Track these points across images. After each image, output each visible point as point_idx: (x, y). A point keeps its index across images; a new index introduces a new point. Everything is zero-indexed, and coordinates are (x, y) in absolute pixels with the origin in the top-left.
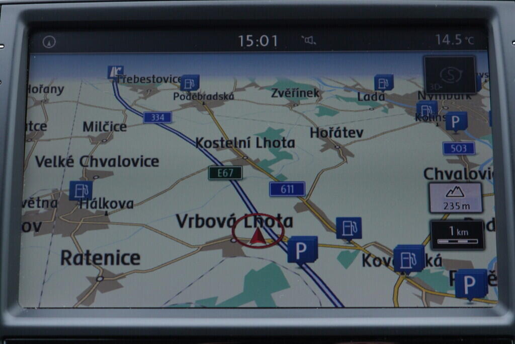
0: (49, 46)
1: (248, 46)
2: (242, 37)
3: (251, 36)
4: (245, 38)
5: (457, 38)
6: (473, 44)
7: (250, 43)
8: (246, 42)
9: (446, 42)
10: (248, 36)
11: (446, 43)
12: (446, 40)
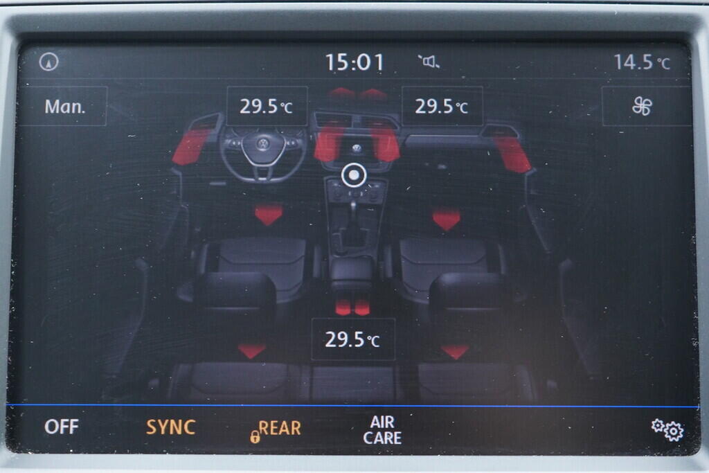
0: (49, 68)
1: (340, 69)
2: (331, 56)
3: (345, 55)
4: (335, 58)
5: (645, 60)
6: (668, 69)
7: (342, 65)
8: (337, 64)
9: (629, 65)
10: (340, 55)
11: (630, 67)
12: (629, 62)
